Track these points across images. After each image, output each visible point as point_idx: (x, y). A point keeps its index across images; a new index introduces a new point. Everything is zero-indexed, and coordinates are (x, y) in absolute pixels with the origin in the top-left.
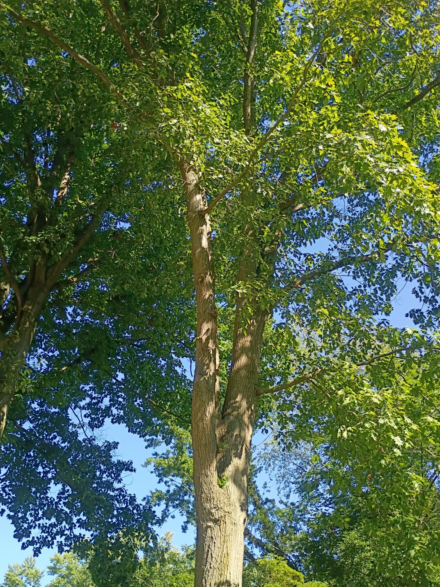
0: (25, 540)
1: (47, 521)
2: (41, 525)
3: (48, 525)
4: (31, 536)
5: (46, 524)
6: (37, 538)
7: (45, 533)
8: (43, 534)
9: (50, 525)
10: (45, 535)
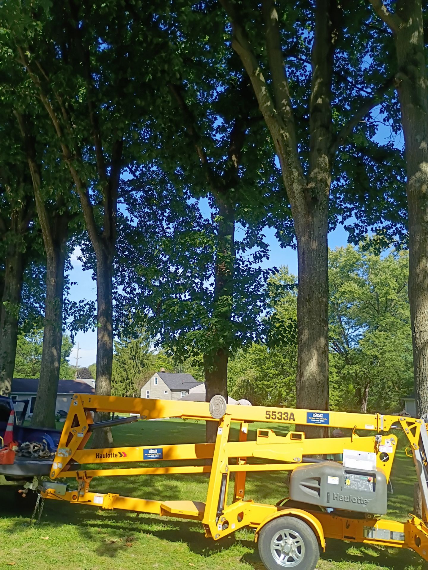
0: (362, 243)
1: (380, 224)
2: (374, 229)
3: (381, 228)
4: (368, 239)
5: (380, 227)
6: (374, 240)
7: (380, 235)
8: (378, 236)
9: (383, 228)
10: (381, 237)
